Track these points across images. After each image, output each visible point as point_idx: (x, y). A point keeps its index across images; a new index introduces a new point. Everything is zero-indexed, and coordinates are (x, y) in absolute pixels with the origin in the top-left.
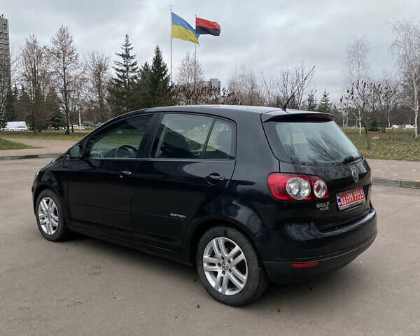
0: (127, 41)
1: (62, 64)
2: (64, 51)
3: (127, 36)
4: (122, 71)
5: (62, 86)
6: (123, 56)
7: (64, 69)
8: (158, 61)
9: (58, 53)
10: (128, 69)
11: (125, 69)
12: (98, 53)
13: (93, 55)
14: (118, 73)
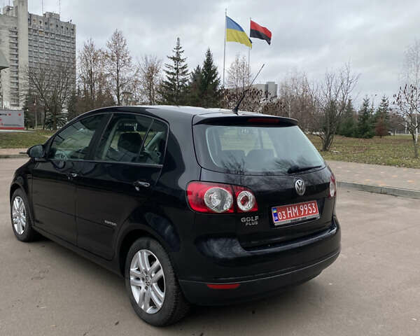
0: (178, 44)
1: (116, 67)
2: (118, 54)
3: (178, 39)
4: (172, 73)
5: (115, 88)
6: (174, 59)
7: (118, 71)
8: (208, 64)
9: (113, 56)
10: (178, 72)
11: (175, 71)
12: (151, 56)
13: (146, 58)
14: (169, 76)
